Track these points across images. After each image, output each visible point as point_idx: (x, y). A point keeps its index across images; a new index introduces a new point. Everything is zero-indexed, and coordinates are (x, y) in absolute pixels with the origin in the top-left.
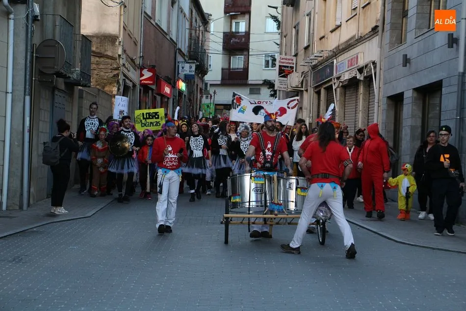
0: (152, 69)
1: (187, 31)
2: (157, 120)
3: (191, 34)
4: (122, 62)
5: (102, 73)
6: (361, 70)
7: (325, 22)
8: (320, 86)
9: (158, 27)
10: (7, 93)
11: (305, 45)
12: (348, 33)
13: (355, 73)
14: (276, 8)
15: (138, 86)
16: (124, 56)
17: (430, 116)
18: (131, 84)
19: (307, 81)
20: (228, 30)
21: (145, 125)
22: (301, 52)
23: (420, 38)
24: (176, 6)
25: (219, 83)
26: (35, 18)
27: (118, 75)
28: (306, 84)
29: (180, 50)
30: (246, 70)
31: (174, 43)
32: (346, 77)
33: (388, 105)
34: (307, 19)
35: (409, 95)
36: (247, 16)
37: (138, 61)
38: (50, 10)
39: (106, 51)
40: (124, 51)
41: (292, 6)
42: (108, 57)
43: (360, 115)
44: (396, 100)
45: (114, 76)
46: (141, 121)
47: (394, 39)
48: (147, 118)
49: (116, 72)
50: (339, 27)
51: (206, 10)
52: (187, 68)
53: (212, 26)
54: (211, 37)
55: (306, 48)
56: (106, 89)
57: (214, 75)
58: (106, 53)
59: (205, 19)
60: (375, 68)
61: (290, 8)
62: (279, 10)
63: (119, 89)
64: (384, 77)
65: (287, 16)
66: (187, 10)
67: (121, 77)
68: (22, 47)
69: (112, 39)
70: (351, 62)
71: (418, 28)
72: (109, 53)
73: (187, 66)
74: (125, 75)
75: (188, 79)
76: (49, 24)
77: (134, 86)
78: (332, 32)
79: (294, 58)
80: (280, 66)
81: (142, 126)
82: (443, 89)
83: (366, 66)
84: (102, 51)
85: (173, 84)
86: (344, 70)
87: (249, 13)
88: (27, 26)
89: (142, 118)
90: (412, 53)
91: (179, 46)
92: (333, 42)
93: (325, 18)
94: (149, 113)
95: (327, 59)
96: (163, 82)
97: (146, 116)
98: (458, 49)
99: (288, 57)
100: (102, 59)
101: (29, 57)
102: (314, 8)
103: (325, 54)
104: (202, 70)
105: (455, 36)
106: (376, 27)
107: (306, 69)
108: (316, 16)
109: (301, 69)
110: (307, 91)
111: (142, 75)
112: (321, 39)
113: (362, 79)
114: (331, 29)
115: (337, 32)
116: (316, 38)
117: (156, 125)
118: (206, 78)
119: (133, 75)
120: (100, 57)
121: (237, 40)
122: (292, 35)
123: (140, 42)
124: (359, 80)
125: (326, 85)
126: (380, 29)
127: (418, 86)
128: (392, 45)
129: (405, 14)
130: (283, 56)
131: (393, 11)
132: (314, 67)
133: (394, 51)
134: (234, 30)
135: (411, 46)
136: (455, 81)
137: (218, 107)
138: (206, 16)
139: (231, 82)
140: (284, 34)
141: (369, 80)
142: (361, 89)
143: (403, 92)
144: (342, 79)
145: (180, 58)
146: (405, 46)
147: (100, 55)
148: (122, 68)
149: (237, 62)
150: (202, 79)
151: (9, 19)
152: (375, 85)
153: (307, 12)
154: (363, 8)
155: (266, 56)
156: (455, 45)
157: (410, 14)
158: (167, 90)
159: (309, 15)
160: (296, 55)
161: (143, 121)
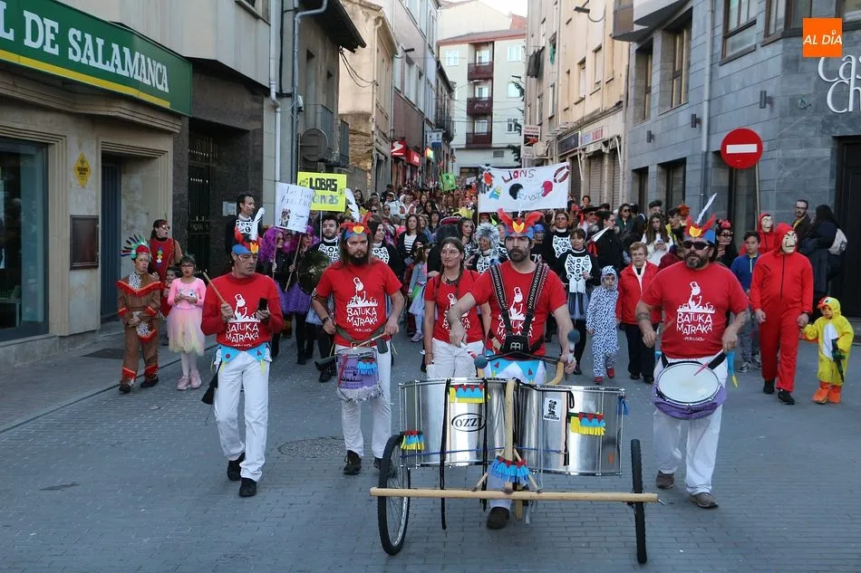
0: (402, 141)
1: (434, 101)
3: (437, 103)
4: (375, 138)
5: (357, 150)
6: (606, 144)
7: (568, 94)
8: (566, 155)
9: (407, 100)
10: (275, 181)
11: (550, 115)
12: (591, 106)
13: (600, 146)
14: (520, 78)
15: (390, 158)
16: (377, 132)
17: (674, 189)
18: (382, 157)
19: (551, 150)
20: (471, 96)
22: (546, 122)
23: (663, 116)
24: (423, 77)
25: (464, 147)
26: (300, 110)
27: (372, 150)
28: (551, 153)
29: (427, 120)
30: (490, 134)
31: (422, 114)
32: (591, 149)
33: (633, 178)
34: (551, 89)
35: (653, 170)
36: (490, 82)
37: (388, 135)
38: (311, 101)
39: (360, 128)
40: (377, 127)
41: (536, 77)
42: (362, 134)
43: (606, 187)
44: (641, 173)
45: (368, 152)
47: (637, 115)
49: (370, 148)
50: (583, 99)
51: (450, 78)
52: (435, 137)
53: (457, 94)
54: (456, 103)
55: (551, 118)
56: (361, 164)
57: (459, 139)
58: (361, 130)
59: (450, 88)
60: (620, 141)
61: (534, 79)
62: (523, 79)
63: (373, 164)
64: (629, 150)
65: (530, 85)
66: (433, 82)
67: (375, 152)
68: (288, 138)
69: (365, 117)
70: (596, 135)
71: (662, 105)
72: (363, 131)
73: (435, 135)
74: (377, 150)
75: (435, 147)
76: (311, 114)
77: (386, 158)
78: (576, 104)
79: (539, 128)
80: (525, 136)
82: (687, 166)
83: (611, 140)
84: (357, 129)
85: (422, 153)
86: (589, 141)
87: (492, 79)
88: (292, 119)
90: (656, 131)
91: (427, 116)
92: (578, 113)
93: (568, 90)
95: (572, 130)
96: (412, 153)
98: (701, 128)
99: (533, 126)
100: (356, 136)
101: (294, 147)
102: (558, 80)
103: (570, 126)
104: (448, 137)
105: (697, 117)
106: (620, 102)
107: (551, 139)
108: (560, 88)
109: (545, 139)
110: (552, 159)
111: (393, 148)
112: (565, 110)
113: (608, 152)
114: (575, 101)
115: (582, 103)
116: (560, 109)
118: (452, 143)
119: (385, 148)
120: (354, 134)
121: (480, 105)
122: (536, 106)
123: (391, 116)
124: (604, 153)
125: (571, 155)
126: (624, 104)
127: (662, 162)
128: (636, 121)
129: (648, 90)
130: (528, 125)
131: (636, 87)
132: (559, 137)
133: (638, 127)
134: (477, 96)
135: (655, 123)
136: (699, 160)
137: (463, 170)
138: (451, 84)
139: (475, 146)
140: (528, 103)
141: (614, 152)
142: (606, 161)
143: (647, 168)
144: (588, 151)
145: (427, 128)
146: (649, 122)
147: (355, 132)
148: (376, 144)
149: (481, 127)
150: (449, 146)
151: (276, 112)
152: (620, 158)
153: (551, 83)
154: (607, 83)
155: (509, 120)
156: (698, 125)
157: (653, 91)
158: (416, 159)
159: (553, 86)
160: (540, 125)
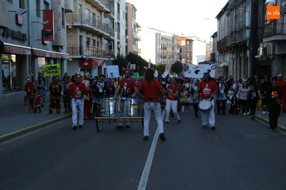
2: (56, 70)
21: (49, 73)
46: (47, 71)
48: (50, 69)
81: (48, 73)
89: (47, 69)
94: (51, 67)
97: (50, 68)
117: (56, 73)
161: (48, 71)
